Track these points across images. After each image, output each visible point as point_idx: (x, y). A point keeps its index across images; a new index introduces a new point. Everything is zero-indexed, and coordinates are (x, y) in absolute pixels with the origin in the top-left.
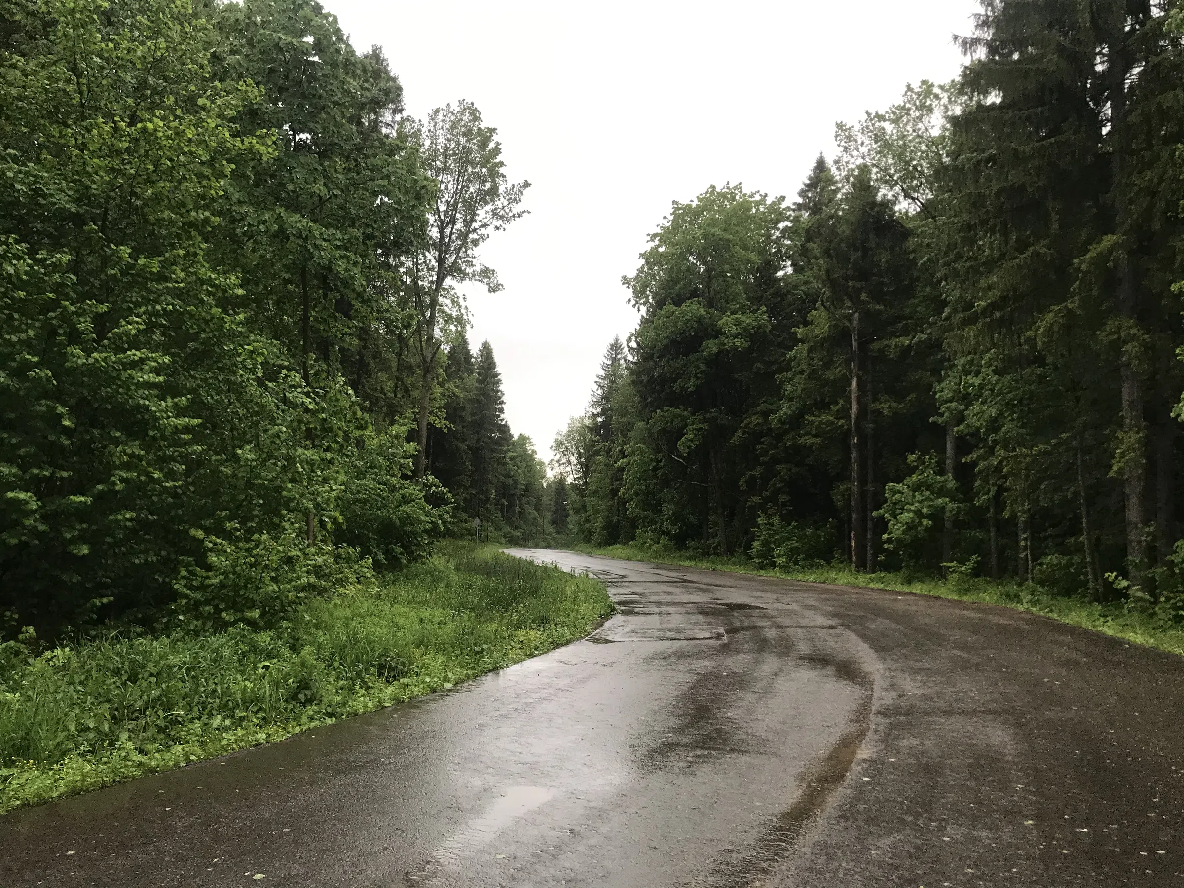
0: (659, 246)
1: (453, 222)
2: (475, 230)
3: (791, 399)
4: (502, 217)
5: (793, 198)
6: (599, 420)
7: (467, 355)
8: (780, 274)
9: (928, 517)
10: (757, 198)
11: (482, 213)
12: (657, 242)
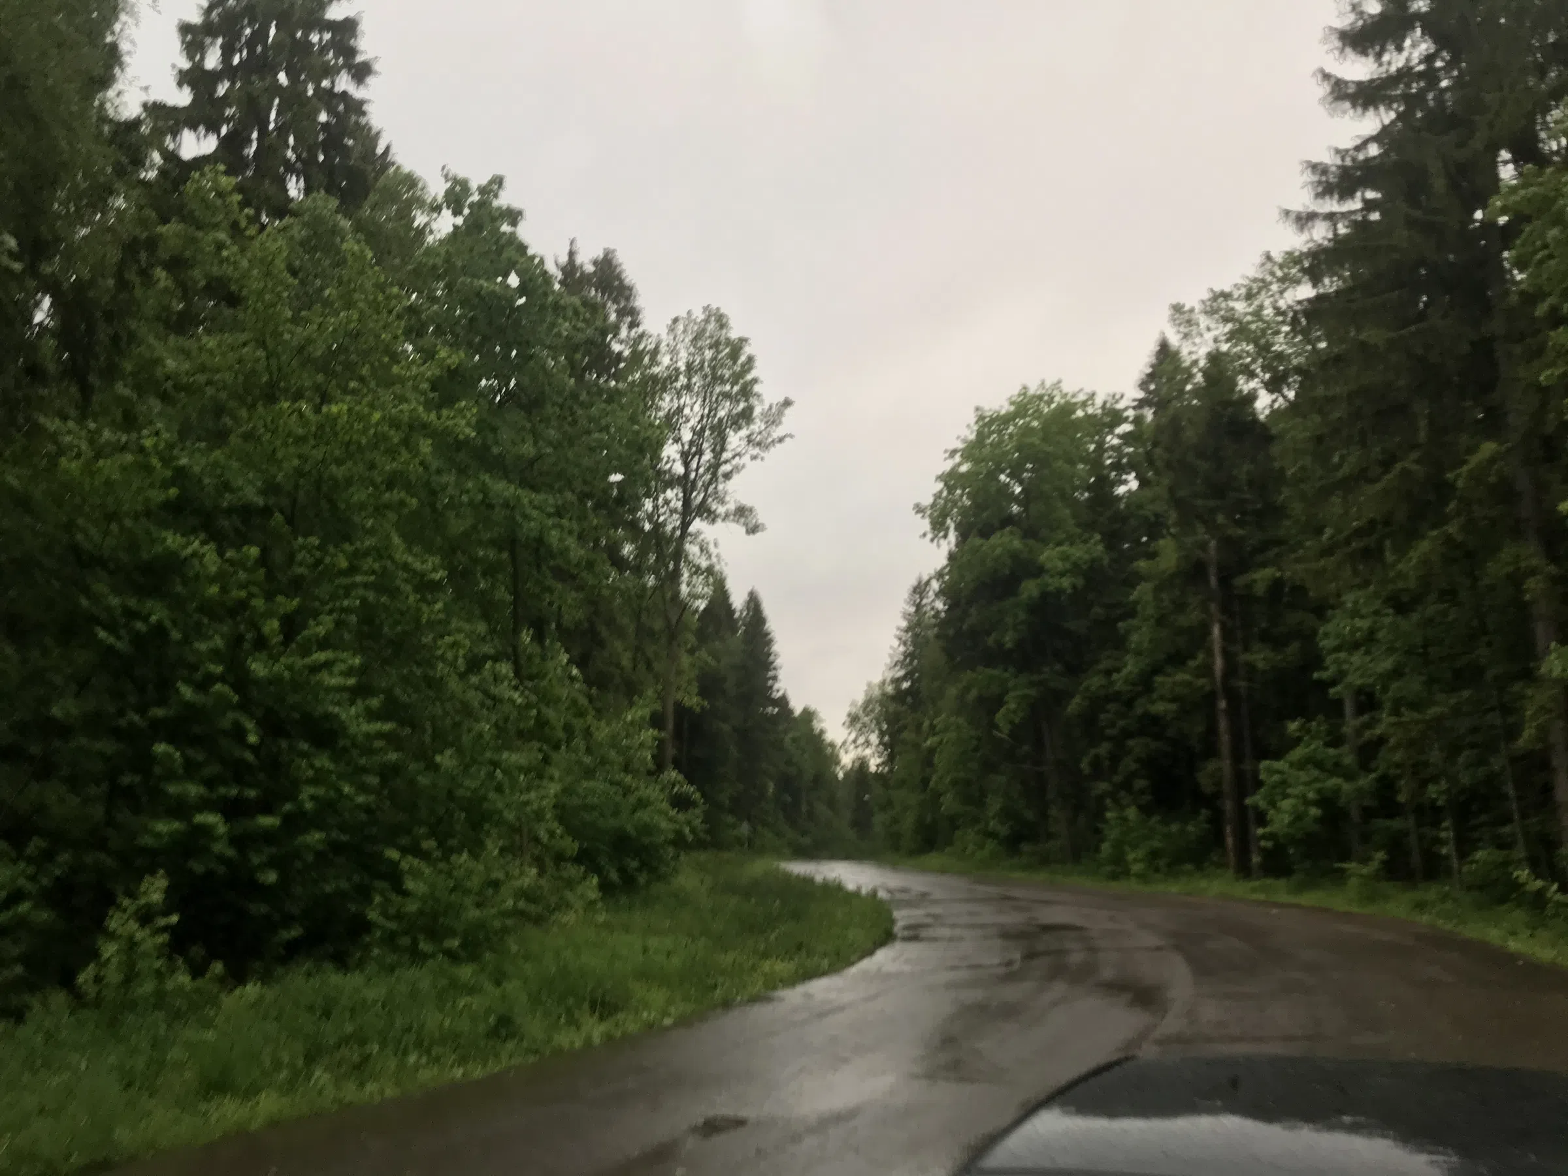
0: (959, 464)
1: (700, 453)
2: (726, 462)
3: (1138, 653)
4: (759, 444)
5: (1132, 393)
6: (905, 685)
7: (730, 611)
8: (1121, 490)
9: (1317, 803)
10: (1081, 397)
11: (735, 440)
12: (958, 458)
